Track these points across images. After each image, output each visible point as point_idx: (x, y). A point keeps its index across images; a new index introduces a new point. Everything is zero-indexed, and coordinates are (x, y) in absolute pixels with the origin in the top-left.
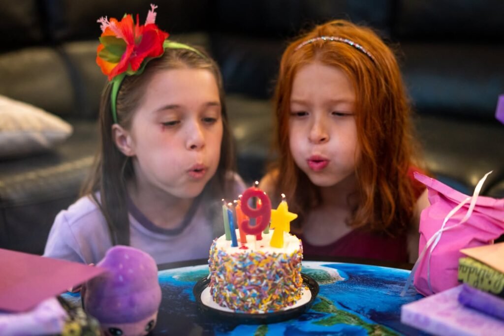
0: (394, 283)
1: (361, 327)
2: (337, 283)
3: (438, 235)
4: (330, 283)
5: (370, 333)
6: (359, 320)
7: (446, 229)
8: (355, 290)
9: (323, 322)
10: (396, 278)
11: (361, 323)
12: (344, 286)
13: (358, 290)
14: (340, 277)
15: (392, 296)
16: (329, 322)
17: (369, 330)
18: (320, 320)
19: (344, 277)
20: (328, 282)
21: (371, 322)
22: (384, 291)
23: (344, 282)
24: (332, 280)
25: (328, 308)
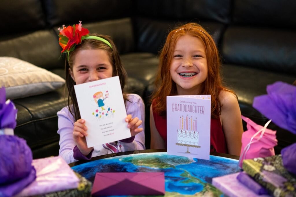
0: (217, 164)
1: (201, 184)
2: (192, 164)
3: (249, 145)
4: (189, 163)
5: (204, 187)
6: (200, 181)
8: (200, 167)
9: (185, 182)
10: (219, 161)
11: (201, 182)
12: (195, 165)
13: (201, 167)
14: (194, 160)
15: (216, 170)
16: (187, 182)
17: (204, 185)
18: (183, 181)
19: (195, 161)
20: (188, 163)
21: (205, 182)
22: (213, 168)
23: (195, 163)
24: (190, 162)
25: (187, 175)
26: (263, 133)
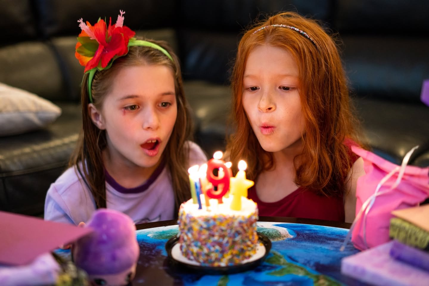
0: (335, 240)
1: (308, 277)
2: (286, 240)
3: (372, 199)
4: (281, 240)
5: (316, 282)
6: (305, 271)
7: (380, 193)
8: (302, 245)
9: (275, 273)
10: (337, 235)
11: (307, 273)
12: (293, 242)
13: (305, 246)
14: (289, 234)
15: (333, 251)
16: (280, 273)
17: (314, 279)
18: (273, 271)
19: (292, 235)
20: (279, 239)
21: (315, 273)
22: (326, 247)
23: (293, 239)
24: (283, 237)
25: (279, 261)
26: (400, 176)
